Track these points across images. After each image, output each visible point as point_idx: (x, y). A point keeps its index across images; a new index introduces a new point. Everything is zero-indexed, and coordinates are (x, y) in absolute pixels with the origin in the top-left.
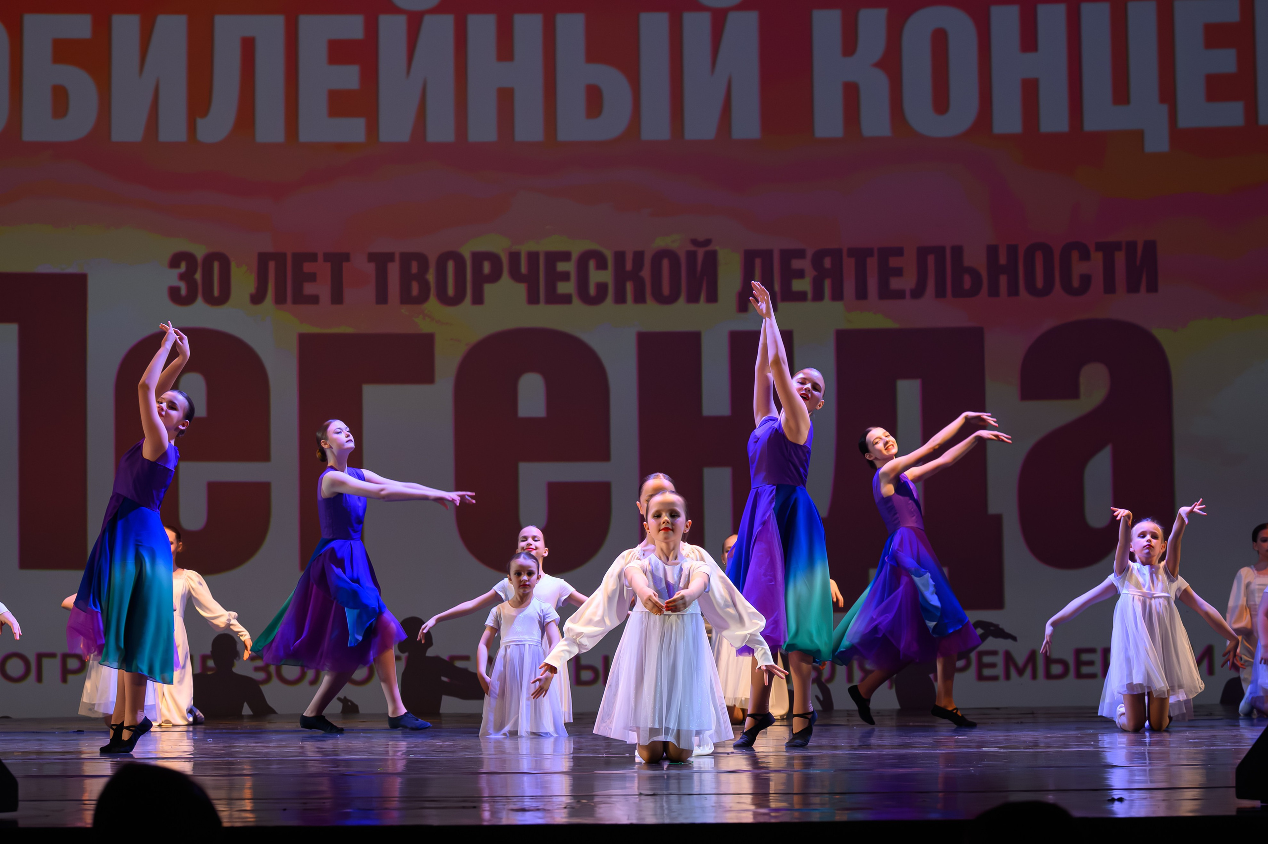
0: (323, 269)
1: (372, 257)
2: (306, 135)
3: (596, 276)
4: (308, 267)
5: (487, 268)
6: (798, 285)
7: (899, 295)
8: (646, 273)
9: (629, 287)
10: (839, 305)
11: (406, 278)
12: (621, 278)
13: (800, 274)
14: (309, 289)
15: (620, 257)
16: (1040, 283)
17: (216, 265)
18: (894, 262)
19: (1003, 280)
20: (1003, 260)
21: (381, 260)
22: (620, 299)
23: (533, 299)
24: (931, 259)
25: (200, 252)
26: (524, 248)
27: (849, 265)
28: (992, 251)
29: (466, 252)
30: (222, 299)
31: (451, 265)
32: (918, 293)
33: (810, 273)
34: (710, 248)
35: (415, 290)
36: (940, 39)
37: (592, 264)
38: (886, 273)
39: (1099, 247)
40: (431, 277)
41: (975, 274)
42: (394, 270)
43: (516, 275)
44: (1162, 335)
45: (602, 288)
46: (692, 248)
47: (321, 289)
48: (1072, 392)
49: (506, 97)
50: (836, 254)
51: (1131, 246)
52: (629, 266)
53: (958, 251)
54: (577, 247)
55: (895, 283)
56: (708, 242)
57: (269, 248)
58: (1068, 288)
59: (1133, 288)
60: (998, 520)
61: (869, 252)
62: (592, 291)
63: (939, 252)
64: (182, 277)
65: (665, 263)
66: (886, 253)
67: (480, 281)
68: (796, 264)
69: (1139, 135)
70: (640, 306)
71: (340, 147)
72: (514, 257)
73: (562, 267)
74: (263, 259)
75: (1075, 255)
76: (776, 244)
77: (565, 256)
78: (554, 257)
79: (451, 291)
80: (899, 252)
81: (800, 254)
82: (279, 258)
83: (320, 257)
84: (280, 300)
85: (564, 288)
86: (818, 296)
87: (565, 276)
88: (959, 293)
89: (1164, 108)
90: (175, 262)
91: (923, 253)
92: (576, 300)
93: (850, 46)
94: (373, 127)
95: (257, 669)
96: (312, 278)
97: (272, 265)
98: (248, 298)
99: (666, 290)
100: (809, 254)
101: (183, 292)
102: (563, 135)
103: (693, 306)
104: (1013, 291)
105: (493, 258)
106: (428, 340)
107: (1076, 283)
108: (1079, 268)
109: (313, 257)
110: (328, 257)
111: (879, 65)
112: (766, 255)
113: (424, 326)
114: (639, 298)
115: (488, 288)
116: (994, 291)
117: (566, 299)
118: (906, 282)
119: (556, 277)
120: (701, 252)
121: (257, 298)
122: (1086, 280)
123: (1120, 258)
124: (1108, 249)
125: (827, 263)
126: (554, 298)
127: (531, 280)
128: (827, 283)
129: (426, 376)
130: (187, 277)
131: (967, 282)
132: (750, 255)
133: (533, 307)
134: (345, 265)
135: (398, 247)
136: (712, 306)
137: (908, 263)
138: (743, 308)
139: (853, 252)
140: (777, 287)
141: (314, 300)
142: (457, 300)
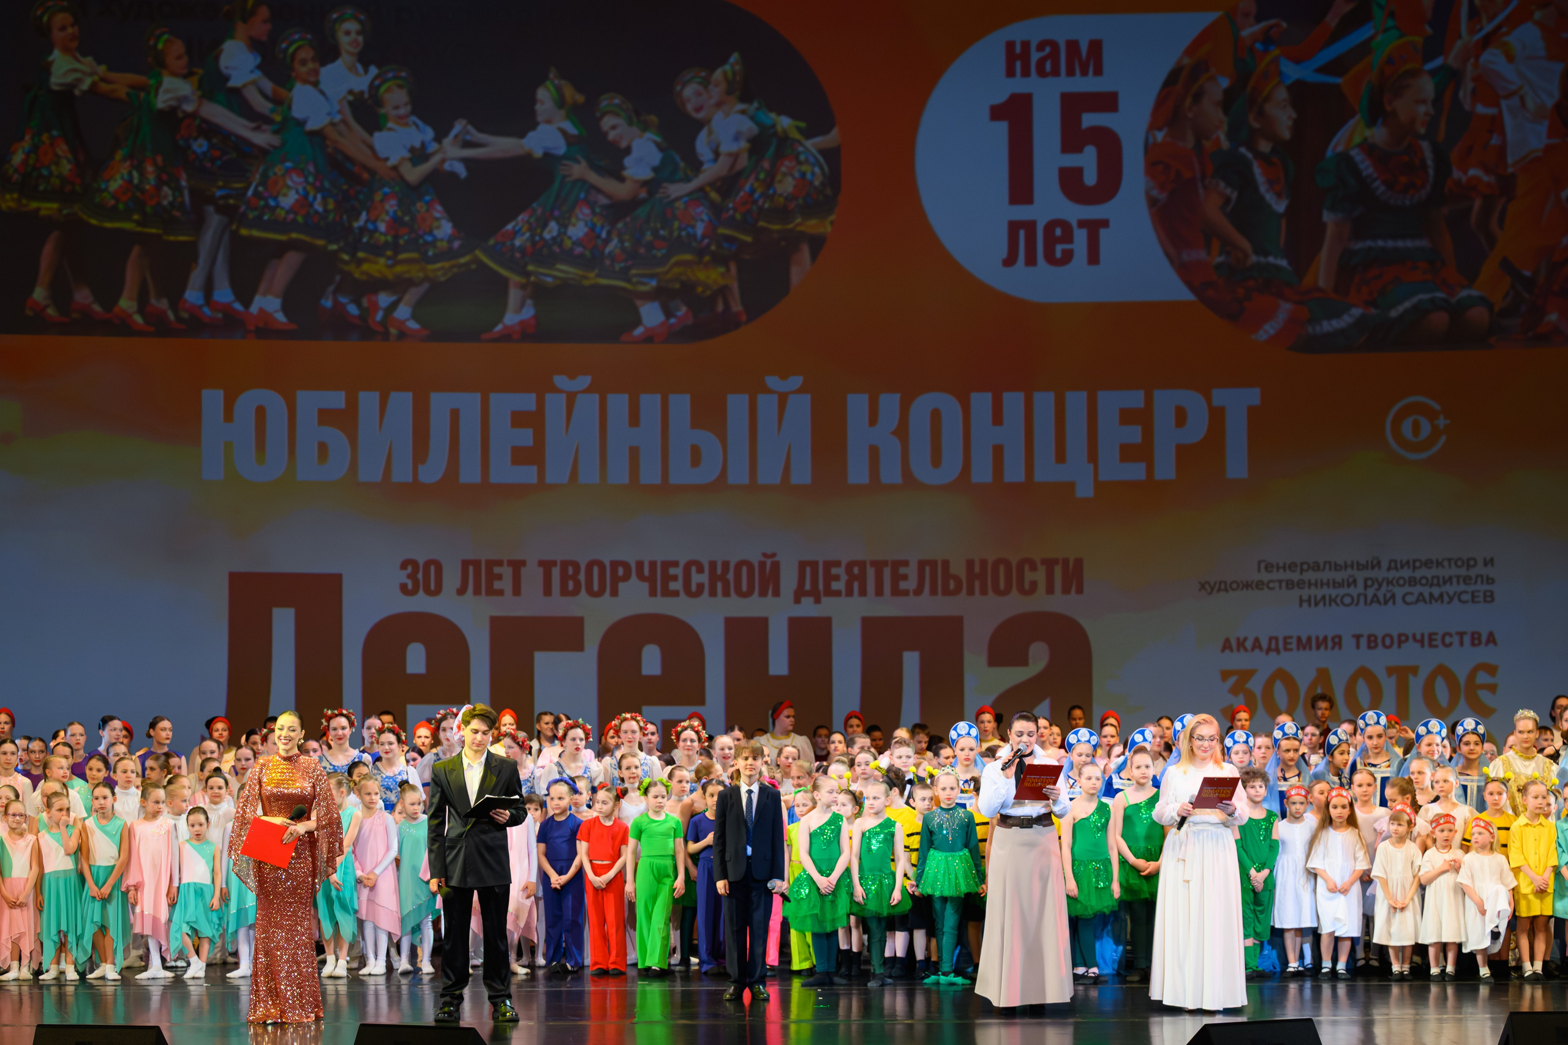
0: (507, 572)
1: (541, 563)
2: (495, 478)
3: (696, 578)
4: (497, 570)
5: (621, 571)
6: (835, 586)
7: (905, 593)
8: (731, 576)
9: (719, 585)
10: (863, 599)
11: (564, 578)
12: (713, 578)
13: (837, 578)
14: (497, 585)
15: (713, 565)
16: (1002, 586)
17: (432, 568)
18: (902, 570)
19: (977, 584)
20: (977, 569)
21: (547, 566)
22: (713, 593)
23: (653, 593)
24: (927, 569)
25: (421, 559)
26: (646, 559)
27: (871, 572)
28: (970, 564)
29: (606, 560)
30: (436, 591)
31: (596, 569)
32: (918, 591)
33: (844, 578)
34: (775, 559)
35: (571, 585)
36: (936, 415)
37: (694, 569)
38: (897, 578)
39: (1044, 562)
40: (582, 577)
41: (957, 579)
42: (556, 572)
43: (641, 577)
44: (1084, 622)
45: (700, 587)
46: (763, 559)
47: (506, 584)
48: (1024, 662)
49: (634, 452)
50: (862, 565)
51: (1066, 562)
52: (719, 571)
53: (946, 564)
54: (683, 558)
55: (903, 585)
56: (774, 555)
57: (470, 556)
58: (1022, 591)
59: (1066, 590)
61: (885, 563)
62: (694, 588)
63: (933, 564)
64: (409, 576)
65: (744, 570)
66: (897, 564)
67: (616, 580)
68: (834, 571)
69: (1072, 485)
70: (726, 599)
71: (519, 485)
72: (640, 565)
73: (672, 571)
75: (1027, 567)
76: (821, 557)
77: (675, 564)
78: (667, 565)
79: (596, 588)
80: (905, 563)
81: (838, 564)
82: (476, 563)
83: (505, 563)
84: (477, 592)
85: (673, 586)
86: (849, 593)
87: (675, 578)
88: (946, 592)
89: (1091, 466)
90: (404, 566)
91: (922, 564)
92: (682, 593)
93: (873, 420)
94: (541, 473)
96: (500, 577)
97: (471, 568)
98: (455, 591)
99: (744, 588)
100: (844, 565)
101: (410, 587)
102: (673, 480)
103: (763, 599)
104: (984, 592)
105: (626, 565)
106: (580, 620)
107: (1027, 586)
108: (1029, 576)
109: (500, 563)
110: (510, 563)
111: (894, 433)
112: (814, 565)
113: (576, 612)
114: (726, 594)
115: (622, 586)
116: (971, 592)
117: (676, 594)
118: (910, 584)
119: (668, 578)
120: (769, 562)
121: (461, 591)
122: (1034, 585)
123: (1058, 571)
124: (1049, 564)
125: (856, 570)
126: (668, 593)
127: (651, 580)
128: (856, 585)
129: (579, 646)
130: (412, 576)
131: (952, 585)
132: (802, 565)
133: (653, 599)
134: (523, 570)
135: (559, 557)
136: (776, 599)
137: (912, 571)
138: (797, 601)
139: (874, 563)
140: (821, 587)
141: (500, 593)
142: (599, 594)
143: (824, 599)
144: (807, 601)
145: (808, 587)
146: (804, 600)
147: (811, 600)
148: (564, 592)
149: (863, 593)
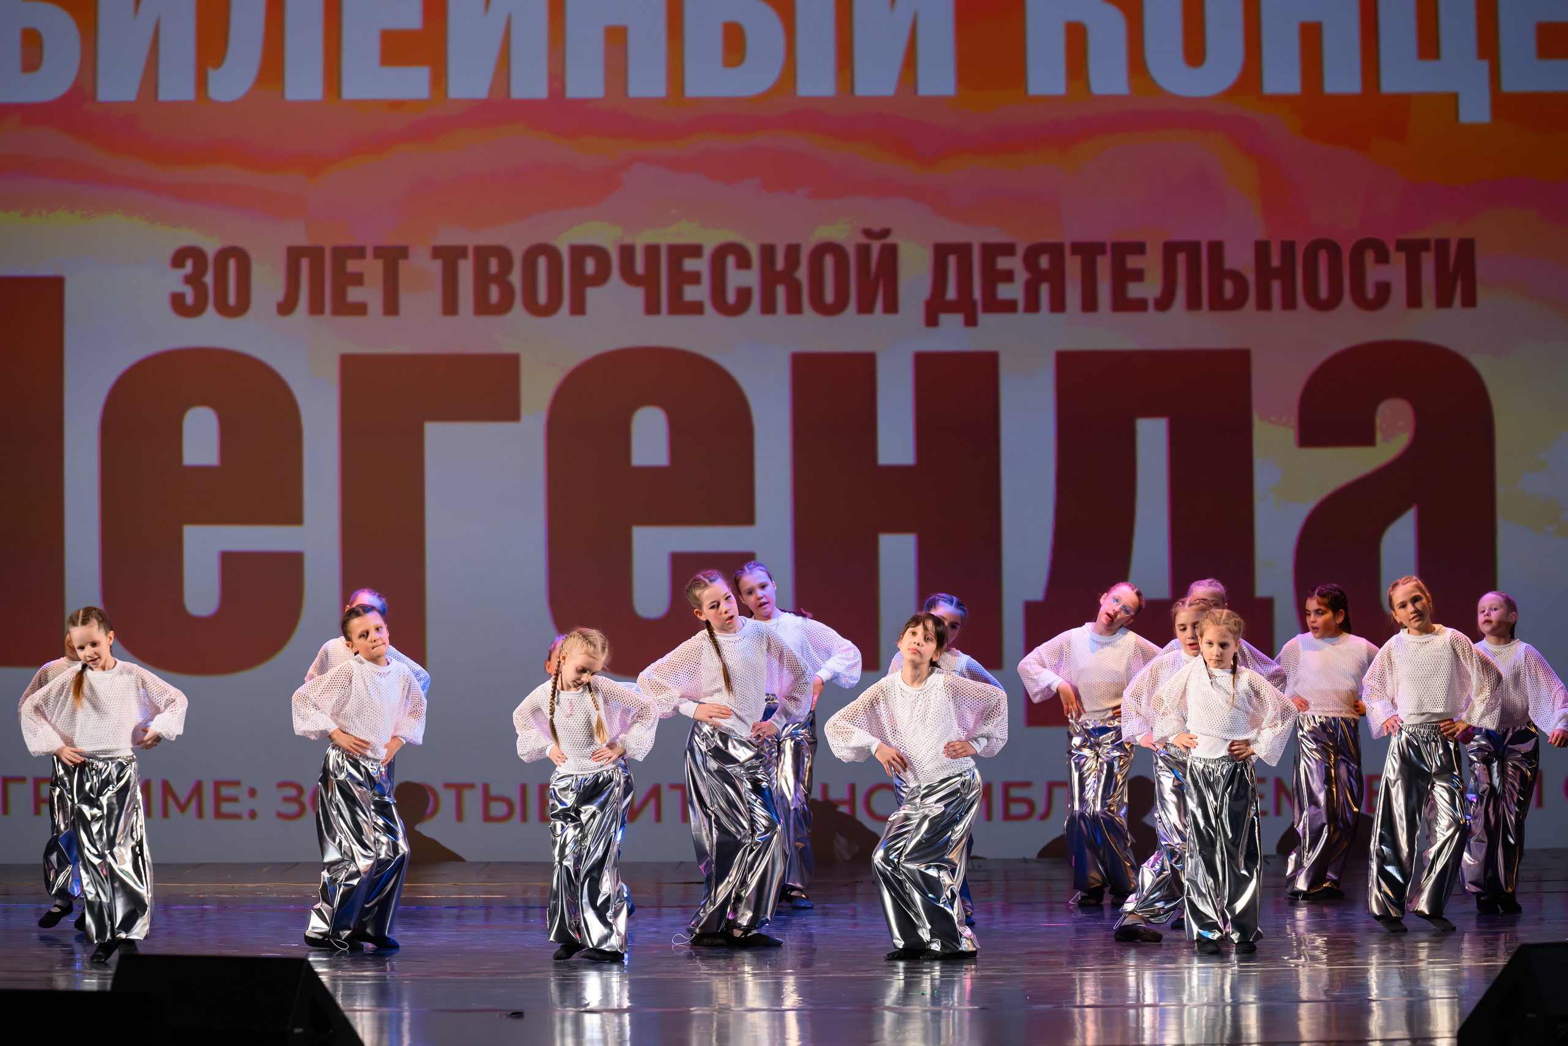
0: (372, 269)
1: (438, 252)
2: (351, 90)
3: (736, 278)
4: (352, 266)
5: (590, 266)
6: (1005, 291)
7: (1140, 305)
8: (802, 274)
9: (781, 291)
10: (1058, 317)
11: (482, 280)
12: (770, 277)
13: (1008, 276)
14: (354, 294)
15: (768, 251)
16: (1323, 293)
17: (232, 264)
18: (1132, 262)
19: (1276, 286)
20: (1275, 262)
21: (449, 256)
22: (768, 307)
23: (652, 307)
24: (1181, 259)
25: (211, 246)
26: (641, 241)
27: (1073, 266)
28: (1262, 249)
29: (563, 244)
30: (242, 306)
31: (542, 263)
32: (1164, 303)
33: (1021, 276)
34: (889, 240)
35: (495, 293)
37: (731, 261)
38: (1123, 276)
39: (1402, 246)
40: (516, 278)
41: (1238, 278)
42: (466, 269)
43: (629, 275)
44: (1480, 363)
45: (744, 295)
46: (864, 240)
47: (370, 293)
48: (1364, 437)
49: (616, 39)
50: (1056, 251)
51: (1442, 246)
52: (780, 264)
53: (1217, 249)
54: (711, 239)
55: (1134, 290)
56: (885, 233)
57: (301, 240)
58: (1361, 301)
59: (1444, 301)
60: (1268, 604)
61: (1097, 248)
62: (731, 298)
63: (1192, 248)
64: (188, 280)
65: (829, 261)
66: (1123, 250)
67: (581, 283)
68: (1003, 263)
69: (1453, 99)
70: (795, 318)
71: (396, 105)
72: (627, 252)
73: (690, 265)
74: (294, 255)
75: (1370, 256)
76: (976, 236)
77: (695, 251)
78: (680, 252)
79: (542, 298)
80: (1139, 248)
81: (1008, 250)
82: (315, 253)
83: (369, 253)
84: (316, 308)
85: (692, 293)
86: (1032, 306)
87: (695, 278)
88: (1218, 304)
89: (1486, 64)
90: (178, 260)
91: (1170, 250)
92: (708, 307)
94: (439, 78)
95: (286, 799)
96: (358, 280)
97: (305, 263)
98: (273, 308)
99: (829, 297)
100: (1020, 251)
101: (189, 300)
102: (695, 88)
103: (865, 318)
104: (1289, 303)
105: (600, 254)
106: (512, 363)
107: (1370, 293)
108: (1374, 274)
109: (358, 253)
110: (380, 252)
112: (963, 251)
113: (506, 346)
114: (794, 308)
115: (592, 293)
116: (1264, 304)
117: (696, 308)
118: (1149, 288)
119: (681, 279)
120: (876, 246)
121: (286, 307)
122: (1384, 289)
123: (1428, 261)
124: (1413, 250)
125: (1044, 262)
126: (680, 307)
127: (649, 283)
128: (1044, 289)
129: (509, 411)
130: (194, 280)
131: (1229, 289)
132: (941, 252)
133: (653, 319)
134: (402, 263)
135: (471, 239)
136: (890, 318)
137: (1151, 264)
138: (932, 321)
139: (1078, 248)
140: (977, 294)
141: (360, 309)
142: (551, 308)
143: (983, 318)
144: (951, 322)
145: (951, 294)
146: (945, 319)
147: (959, 318)
148: (483, 307)
149: (1058, 305)
